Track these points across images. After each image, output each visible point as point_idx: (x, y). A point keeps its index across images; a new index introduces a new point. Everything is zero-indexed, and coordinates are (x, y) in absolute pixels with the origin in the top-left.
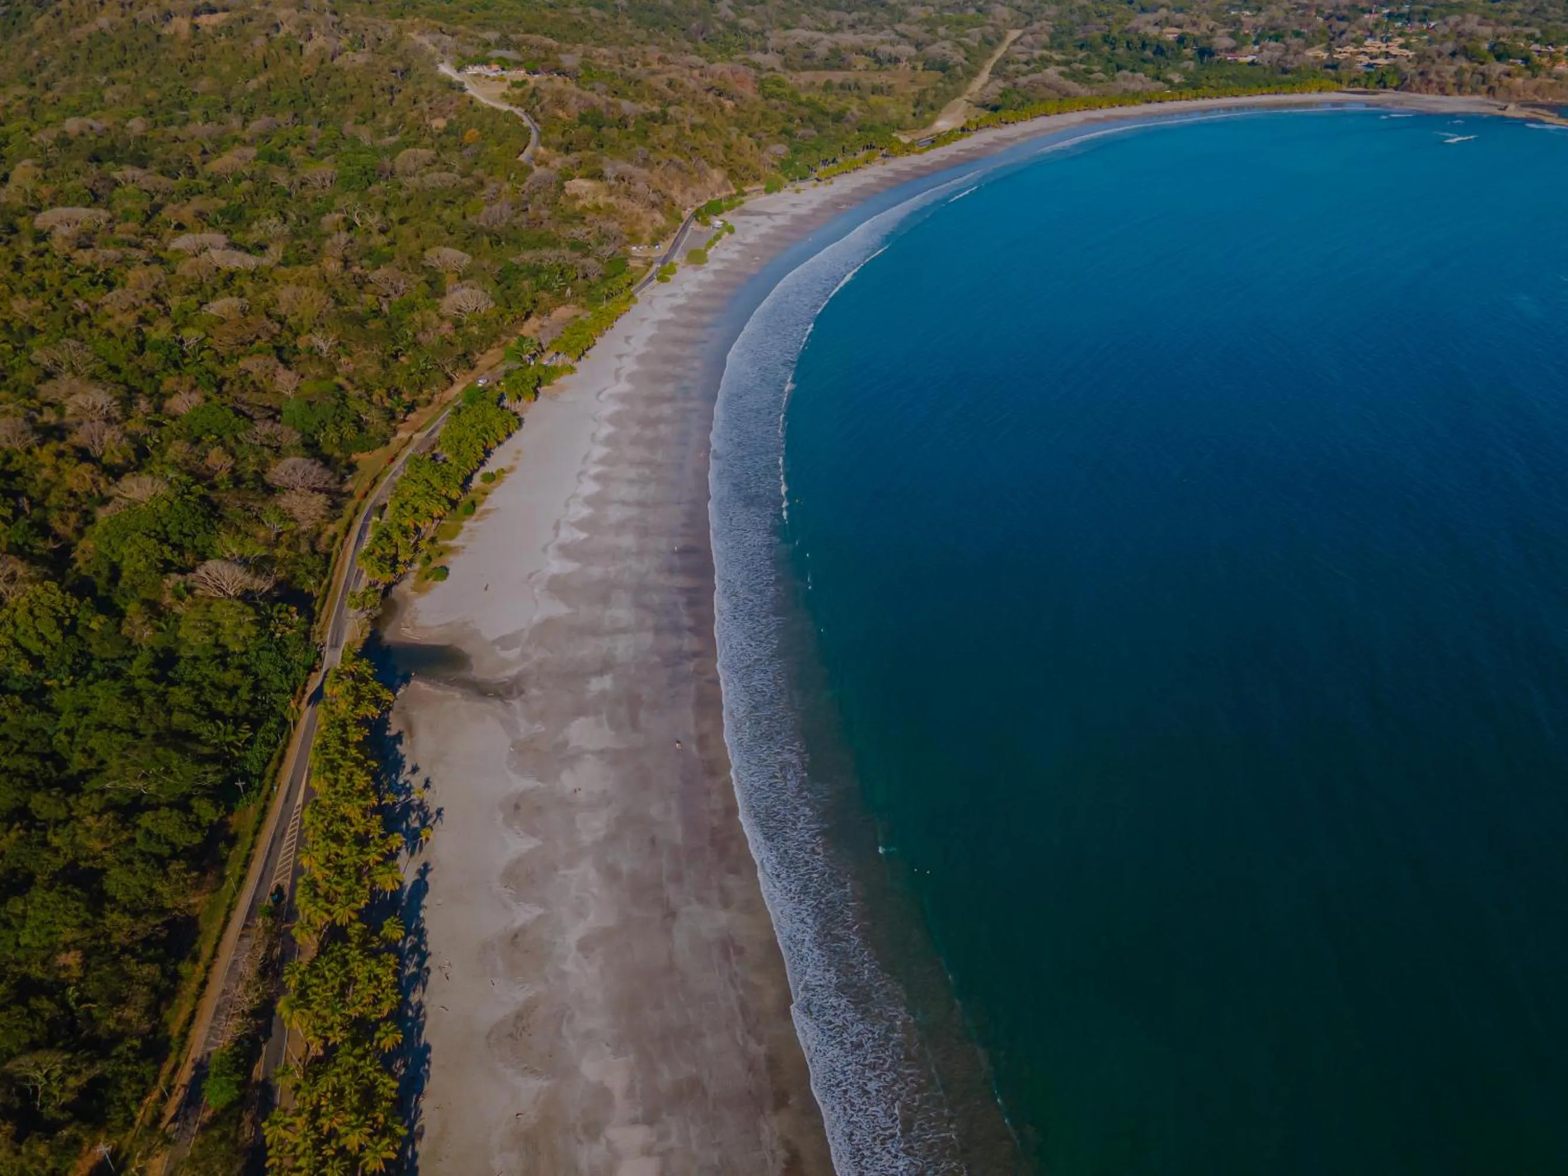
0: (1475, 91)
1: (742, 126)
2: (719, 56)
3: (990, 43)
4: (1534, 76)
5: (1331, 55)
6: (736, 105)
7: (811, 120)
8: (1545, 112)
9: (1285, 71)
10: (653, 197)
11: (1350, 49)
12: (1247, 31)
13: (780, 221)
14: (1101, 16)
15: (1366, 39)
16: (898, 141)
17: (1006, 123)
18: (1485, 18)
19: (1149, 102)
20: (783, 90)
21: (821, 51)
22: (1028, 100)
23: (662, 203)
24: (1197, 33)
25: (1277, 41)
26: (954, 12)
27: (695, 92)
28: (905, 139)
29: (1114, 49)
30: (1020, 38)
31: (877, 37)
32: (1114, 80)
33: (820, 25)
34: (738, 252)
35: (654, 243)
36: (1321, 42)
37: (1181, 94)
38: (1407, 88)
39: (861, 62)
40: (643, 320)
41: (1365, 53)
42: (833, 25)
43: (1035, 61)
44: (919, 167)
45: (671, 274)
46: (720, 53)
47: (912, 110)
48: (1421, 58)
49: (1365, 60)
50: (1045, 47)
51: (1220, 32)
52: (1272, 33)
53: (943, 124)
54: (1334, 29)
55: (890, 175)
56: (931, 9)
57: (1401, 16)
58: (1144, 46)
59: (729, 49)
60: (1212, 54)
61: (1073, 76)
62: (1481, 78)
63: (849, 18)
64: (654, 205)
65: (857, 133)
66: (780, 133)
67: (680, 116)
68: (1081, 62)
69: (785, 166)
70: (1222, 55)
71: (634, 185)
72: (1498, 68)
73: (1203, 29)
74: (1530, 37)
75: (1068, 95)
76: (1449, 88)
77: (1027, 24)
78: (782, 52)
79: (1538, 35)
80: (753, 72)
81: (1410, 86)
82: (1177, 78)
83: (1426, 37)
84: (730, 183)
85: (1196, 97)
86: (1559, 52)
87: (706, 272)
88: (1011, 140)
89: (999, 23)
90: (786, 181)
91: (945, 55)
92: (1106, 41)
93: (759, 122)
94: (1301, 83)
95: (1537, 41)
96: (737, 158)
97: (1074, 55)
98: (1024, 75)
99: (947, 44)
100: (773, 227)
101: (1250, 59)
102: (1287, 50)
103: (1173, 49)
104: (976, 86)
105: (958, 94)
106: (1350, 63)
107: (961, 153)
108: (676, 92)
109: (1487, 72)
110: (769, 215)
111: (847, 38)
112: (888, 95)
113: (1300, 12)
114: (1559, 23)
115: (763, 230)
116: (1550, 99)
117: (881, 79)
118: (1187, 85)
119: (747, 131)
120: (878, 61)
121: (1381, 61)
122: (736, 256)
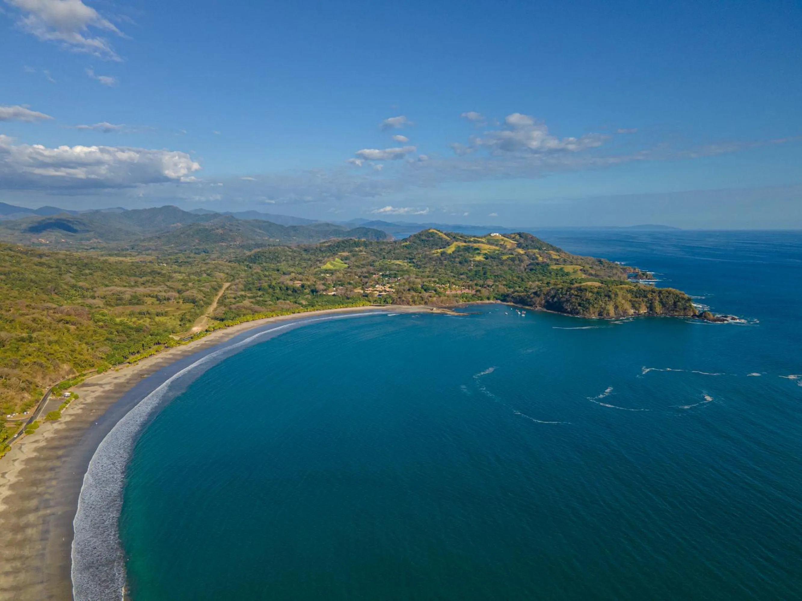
0: (420, 304)
1: (81, 339)
2: (65, 302)
3: (215, 289)
4: (440, 297)
5: (364, 292)
6: (77, 328)
7: (123, 331)
8: (447, 310)
9: (348, 298)
10: (23, 385)
11: (371, 289)
12: (329, 282)
13: (107, 388)
14: (265, 276)
15: (376, 285)
16: (172, 339)
17: (229, 326)
18: (417, 275)
19: (294, 313)
20: (106, 318)
21: (127, 296)
22: (238, 315)
23: (29, 387)
24: (309, 283)
25: (342, 286)
26: (196, 276)
27: (51, 323)
28: (177, 338)
29: (274, 290)
30: (229, 286)
31: (158, 288)
32: (276, 304)
33: (125, 284)
34: (81, 408)
35: (24, 411)
36: (359, 286)
37: (307, 309)
38: (396, 304)
39: (149, 300)
40: (14, 461)
41: (377, 291)
42: (132, 284)
43: (239, 297)
44: (186, 351)
45: (35, 428)
46: (66, 300)
47: (179, 323)
48: (397, 292)
49: (378, 293)
50: (242, 290)
51: (318, 283)
52: (339, 283)
53: (196, 329)
54: (363, 281)
55: (171, 356)
56: (184, 275)
57: (386, 276)
58: (287, 289)
59: (71, 298)
60: (317, 292)
61: (258, 303)
62: (421, 298)
63: (141, 280)
64: (23, 389)
65: (150, 336)
66: (105, 340)
67: (41, 338)
68: (260, 296)
69: (109, 357)
70: (321, 292)
71: (9, 379)
72: (426, 295)
73: (311, 282)
74: (435, 282)
75: (256, 312)
76: (411, 303)
77: (232, 280)
78: (104, 298)
79: (438, 281)
80: (87, 309)
81: (396, 302)
82: (304, 303)
83: (398, 283)
84: (75, 370)
85: (314, 310)
86: (446, 286)
87: (60, 423)
88: (231, 334)
89: (219, 280)
90: (111, 366)
91: (194, 296)
92: (270, 287)
93: (92, 335)
94: (355, 303)
95: (438, 283)
96: (79, 356)
97: (257, 294)
98: (234, 304)
99: (195, 291)
100: (104, 392)
101: (333, 293)
102: (347, 290)
103: (300, 290)
104: (211, 310)
105: (202, 314)
106: (372, 295)
107: (207, 343)
108: (39, 324)
109: (423, 296)
110: (101, 385)
111: (141, 290)
112: (166, 316)
113: (349, 274)
114: (443, 275)
115: (97, 394)
116: (447, 305)
117: (161, 309)
118: (309, 305)
119: (85, 341)
120: (158, 300)
121: (384, 293)
122: (80, 411)
